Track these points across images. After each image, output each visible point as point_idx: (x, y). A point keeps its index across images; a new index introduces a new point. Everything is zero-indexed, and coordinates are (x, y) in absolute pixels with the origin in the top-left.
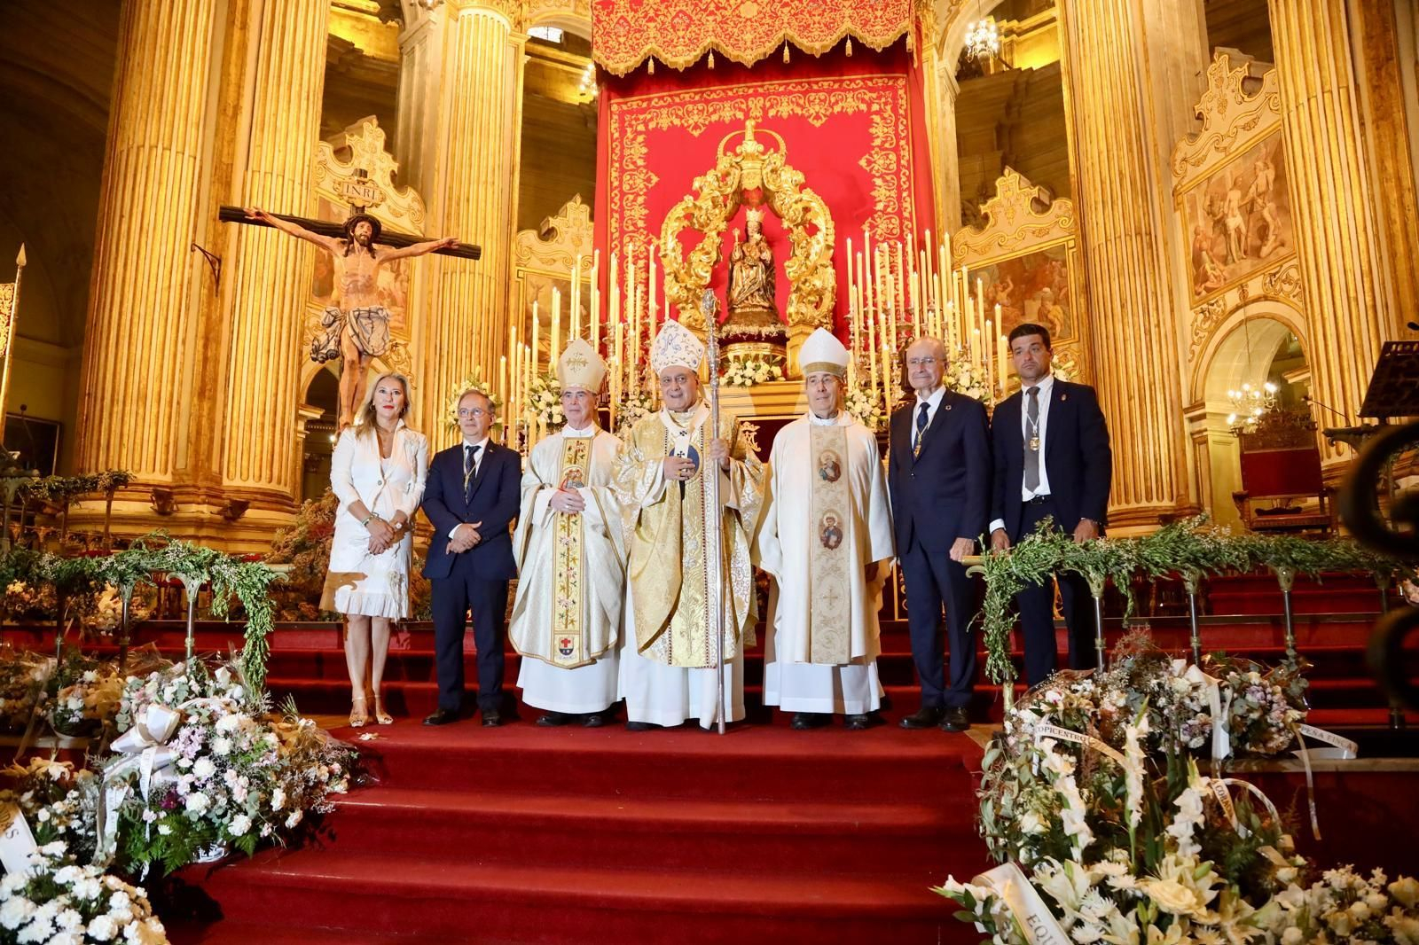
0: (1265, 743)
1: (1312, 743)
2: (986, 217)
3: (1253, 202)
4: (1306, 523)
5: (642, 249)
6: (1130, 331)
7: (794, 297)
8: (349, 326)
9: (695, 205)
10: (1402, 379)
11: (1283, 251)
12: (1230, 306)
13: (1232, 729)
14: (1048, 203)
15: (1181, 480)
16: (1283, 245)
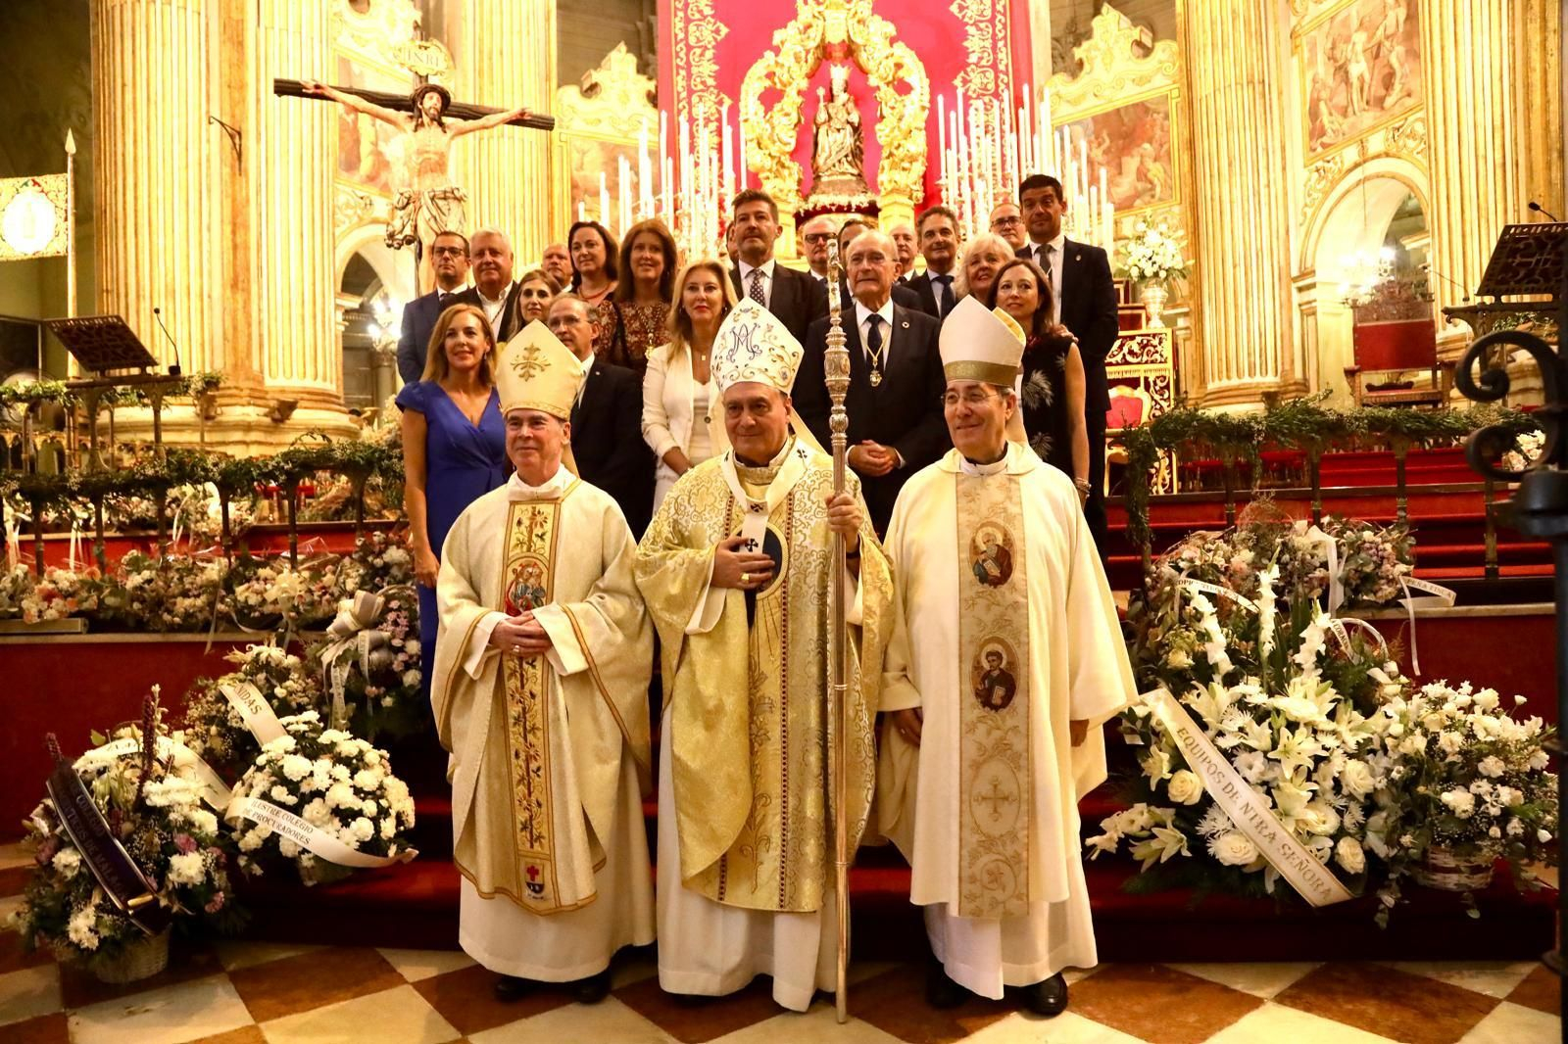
0: (1375, 593)
1: (1416, 593)
2: (1081, 64)
3: (1379, 45)
4: (1418, 398)
5: (713, 110)
6: (1237, 193)
7: (885, 163)
8: (424, 208)
9: (777, 63)
10: (1518, 259)
11: (1409, 102)
12: (1348, 164)
13: (1345, 582)
14: (1149, 44)
15: (1287, 355)
16: (1409, 95)
